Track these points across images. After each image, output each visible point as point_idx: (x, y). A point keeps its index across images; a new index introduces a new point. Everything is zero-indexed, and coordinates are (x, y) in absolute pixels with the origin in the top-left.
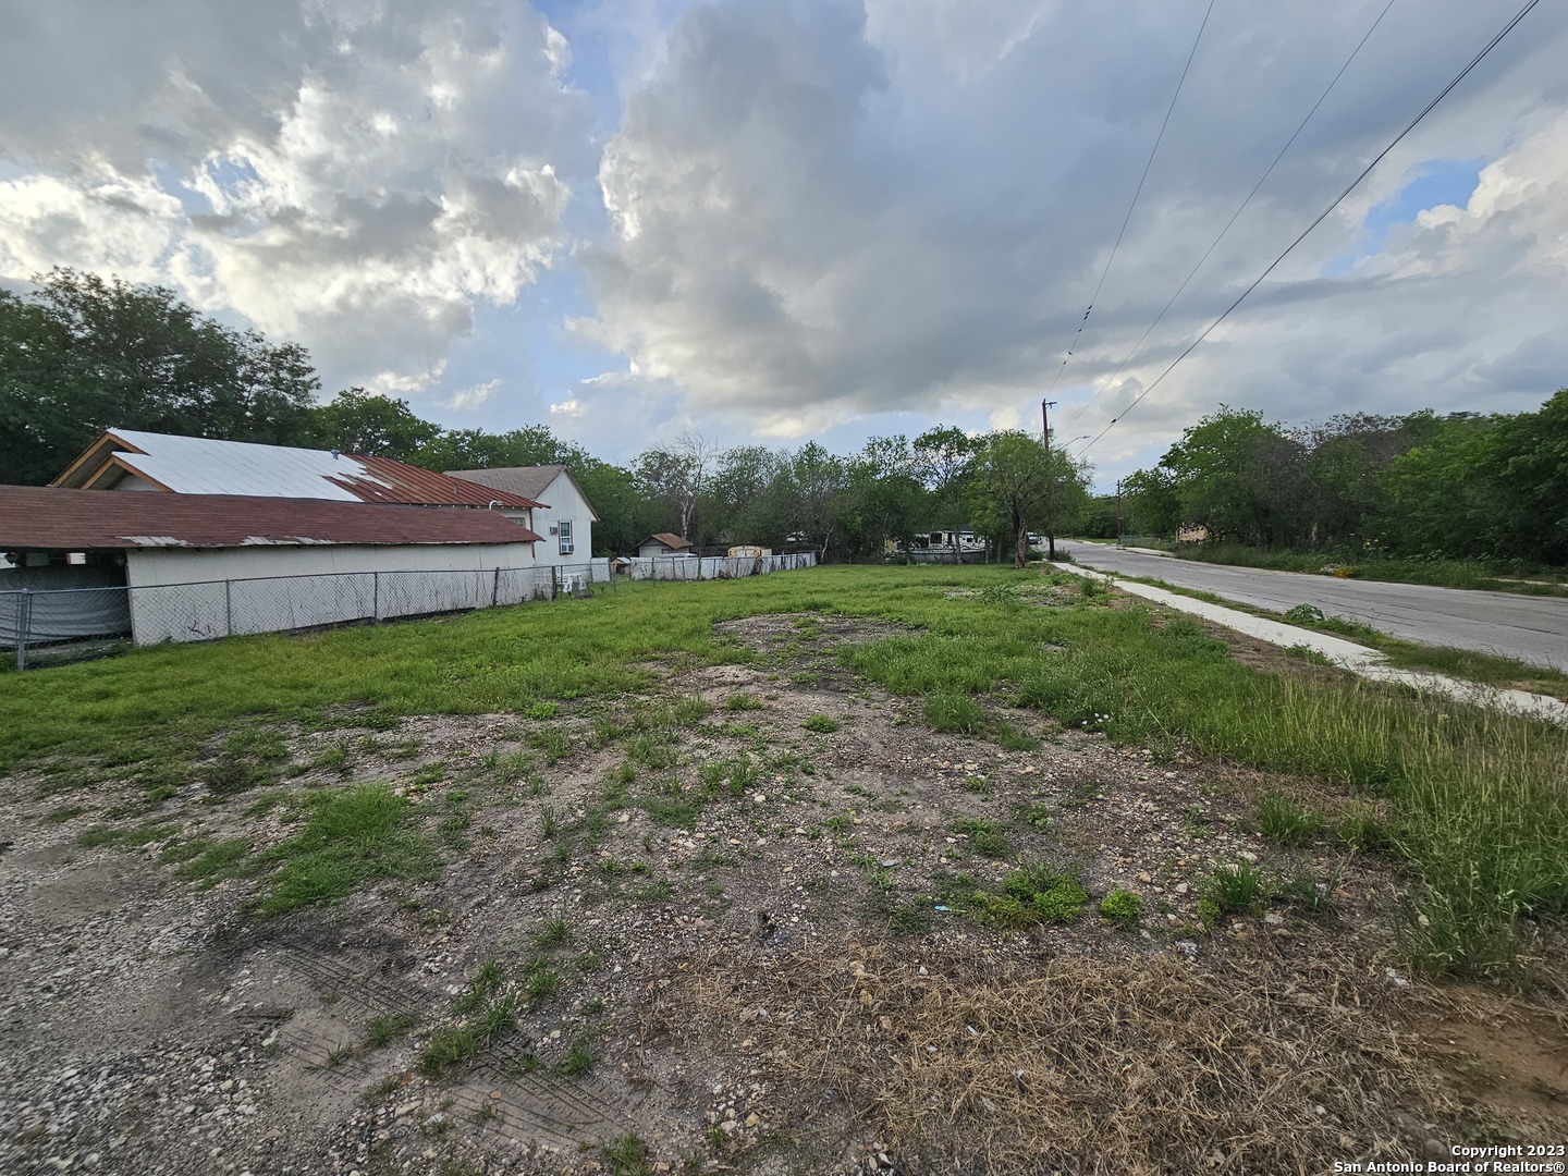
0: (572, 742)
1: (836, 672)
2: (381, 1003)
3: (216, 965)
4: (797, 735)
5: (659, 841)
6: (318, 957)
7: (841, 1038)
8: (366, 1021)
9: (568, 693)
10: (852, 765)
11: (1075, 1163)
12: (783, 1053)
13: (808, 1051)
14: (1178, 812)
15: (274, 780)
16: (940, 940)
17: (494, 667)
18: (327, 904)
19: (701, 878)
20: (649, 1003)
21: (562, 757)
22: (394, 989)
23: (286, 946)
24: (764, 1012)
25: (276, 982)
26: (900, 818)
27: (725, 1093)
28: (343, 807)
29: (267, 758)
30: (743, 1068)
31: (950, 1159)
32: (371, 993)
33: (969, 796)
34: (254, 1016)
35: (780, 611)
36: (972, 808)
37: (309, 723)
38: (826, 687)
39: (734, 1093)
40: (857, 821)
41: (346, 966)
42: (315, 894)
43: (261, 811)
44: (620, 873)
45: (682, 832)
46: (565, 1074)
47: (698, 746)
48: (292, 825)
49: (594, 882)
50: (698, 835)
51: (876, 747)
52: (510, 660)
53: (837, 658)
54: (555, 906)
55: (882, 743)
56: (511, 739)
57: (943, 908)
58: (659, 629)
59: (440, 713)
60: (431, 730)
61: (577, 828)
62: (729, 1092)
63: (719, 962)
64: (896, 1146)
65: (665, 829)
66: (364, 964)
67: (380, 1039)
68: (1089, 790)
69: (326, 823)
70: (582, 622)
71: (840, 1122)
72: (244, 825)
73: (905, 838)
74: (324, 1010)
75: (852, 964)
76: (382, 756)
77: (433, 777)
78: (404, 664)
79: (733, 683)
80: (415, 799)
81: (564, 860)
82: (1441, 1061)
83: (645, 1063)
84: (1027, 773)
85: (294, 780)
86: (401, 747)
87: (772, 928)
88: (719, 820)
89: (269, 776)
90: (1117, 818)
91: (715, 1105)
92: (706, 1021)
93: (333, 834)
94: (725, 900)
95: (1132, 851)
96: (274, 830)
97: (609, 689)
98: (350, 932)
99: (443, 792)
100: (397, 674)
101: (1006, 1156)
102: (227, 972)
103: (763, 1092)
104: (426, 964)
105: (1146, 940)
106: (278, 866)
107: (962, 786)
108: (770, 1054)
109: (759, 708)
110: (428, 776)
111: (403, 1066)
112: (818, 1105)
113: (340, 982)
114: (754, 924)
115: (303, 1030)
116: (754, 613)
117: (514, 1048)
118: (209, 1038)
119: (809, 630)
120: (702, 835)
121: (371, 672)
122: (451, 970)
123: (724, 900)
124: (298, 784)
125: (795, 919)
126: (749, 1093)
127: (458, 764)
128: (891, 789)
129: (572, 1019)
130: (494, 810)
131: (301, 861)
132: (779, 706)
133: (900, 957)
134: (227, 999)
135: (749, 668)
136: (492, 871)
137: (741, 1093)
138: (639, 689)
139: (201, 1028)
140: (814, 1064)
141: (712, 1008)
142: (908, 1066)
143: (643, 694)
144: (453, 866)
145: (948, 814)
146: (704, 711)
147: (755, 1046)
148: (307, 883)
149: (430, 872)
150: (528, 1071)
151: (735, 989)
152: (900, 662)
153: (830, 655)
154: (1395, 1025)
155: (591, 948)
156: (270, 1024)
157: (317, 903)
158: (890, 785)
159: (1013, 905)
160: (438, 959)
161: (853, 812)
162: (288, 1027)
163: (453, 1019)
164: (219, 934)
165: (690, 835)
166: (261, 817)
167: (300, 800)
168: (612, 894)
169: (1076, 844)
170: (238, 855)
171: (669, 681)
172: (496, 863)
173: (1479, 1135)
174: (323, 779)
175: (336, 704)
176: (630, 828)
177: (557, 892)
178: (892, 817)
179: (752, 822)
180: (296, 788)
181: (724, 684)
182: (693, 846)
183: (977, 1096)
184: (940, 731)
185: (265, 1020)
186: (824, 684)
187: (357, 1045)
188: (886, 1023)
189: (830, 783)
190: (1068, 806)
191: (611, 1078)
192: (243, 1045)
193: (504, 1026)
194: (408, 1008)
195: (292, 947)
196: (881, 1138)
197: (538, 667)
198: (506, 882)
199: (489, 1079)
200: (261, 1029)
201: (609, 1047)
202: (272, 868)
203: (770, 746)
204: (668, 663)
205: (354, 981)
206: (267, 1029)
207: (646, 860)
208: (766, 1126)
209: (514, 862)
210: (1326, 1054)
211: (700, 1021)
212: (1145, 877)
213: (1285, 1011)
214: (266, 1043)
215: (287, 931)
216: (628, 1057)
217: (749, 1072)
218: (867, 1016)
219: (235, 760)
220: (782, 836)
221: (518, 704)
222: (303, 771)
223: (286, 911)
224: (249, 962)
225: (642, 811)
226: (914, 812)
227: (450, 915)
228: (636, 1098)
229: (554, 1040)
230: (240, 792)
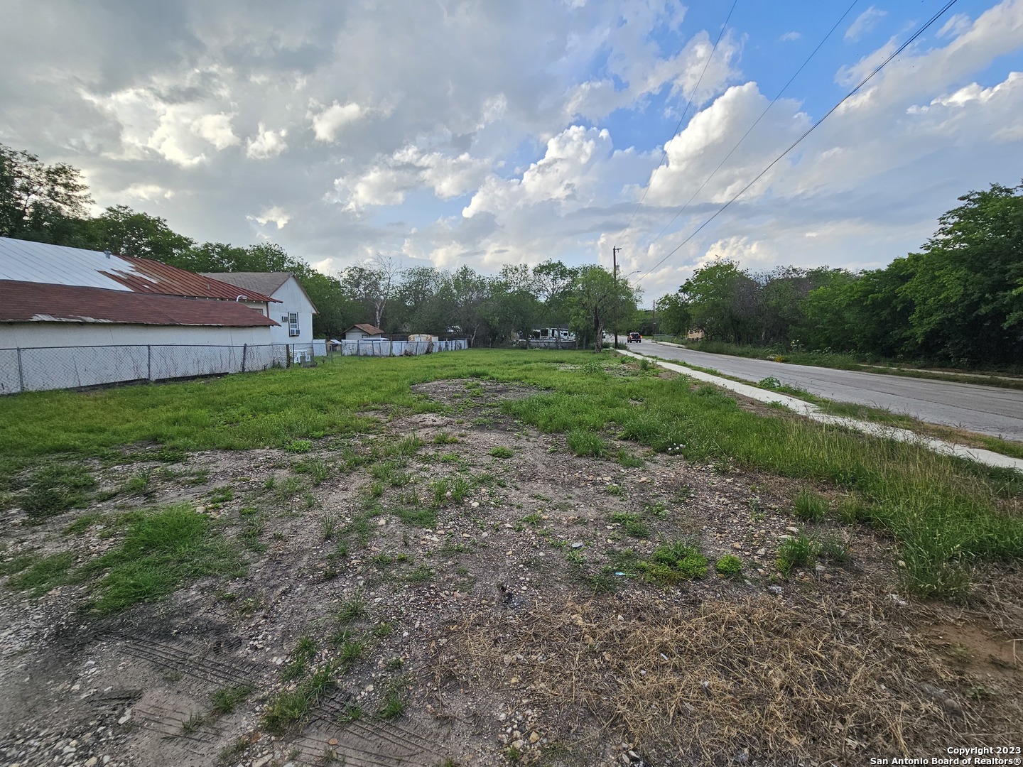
0: (329, 469)
1: (501, 418)
2: (219, 677)
3: (61, 659)
4: (487, 460)
5: (413, 538)
6: (155, 644)
7: (579, 670)
8: (210, 694)
9: (316, 434)
10: (529, 480)
11: (755, 741)
12: (542, 685)
13: (560, 682)
14: (742, 503)
15: (87, 504)
16: (626, 595)
17: (254, 415)
18: (155, 601)
19: (450, 563)
20: (435, 657)
21: (324, 480)
22: (227, 664)
23: (124, 637)
24: (521, 657)
25: (121, 668)
26: (572, 515)
27: (509, 719)
28: (153, 524)
29: (77, 487)
30: (516, 698)
31: (675, 749)
32: (208, 670)
33: (611, 497)
34: (105, 699)
35: (454, 377)
36: (615, 506)
37: (109, 459)
38: (496, 428)
39: (515, 718)
40: (544, 517)
41: (181, 649)
42: (140, 595)
43: (80, 528)
44: (389, 563)
45: (427, 530)
46: (384, 718)
47: (421, 469)
48: (111, 540)
49: (371, 570)
50: (439, 532)
51: (541, 467)
52: (266, 410)
53: (501, 408)
54: (345, 590)
55: (544, 464)
56: (280, 467)
57: (621, 574)
58: (373, 389)
59: (218, 449)
60: (214, 462)
61: (348, 531)
62: (511, 718)
63: (479, 623)
64: (638, 744)
65: (415, 529)
66: (198, 648)
67: (224, 707)
68: (685, 492)
69: (142, 536)
70: (315, 384)
71: (595, 732)
72: (66, 541)
73: (580, 527)
74: (169, 688)
75: (573, 617)
76: (179, 483)
77: (224, 497)
78: (182, 413)
79: (433, 426)
80: (213, 514)
81: (344, 556)
82: (937, 649)
83: (445, 703)
84: (643, 482)
85: (104, 504)
86: (193, 475)
87: (510, 595)
88: (451, 521)
89: (81, 501)
90: (707, 509)
91: (503, 729)
92: (481, 667)
93: (150, 545)
94: (472, 578)
95: (723, 529)
96: (95, 544)
97: (347, 430)
98: (179, 622)
99: (236, 508)
100: (175, 422)
101: (711, 741)
102: (73, 664)
103: (536, 715)
104: (251, 643)
105: (749, 586)
106: (104, 573)
107: (605, 491)
108: (533, 687)
109: (456, 442)
110: (220, 496)
111: (249, 727)
112: (577, 720)
113: (179, 663)
114: (496, 594)
115: (153, 707)
116: (436, 379)
117: (338, 703)
118: (65, 723)
119: (477, 390)
120: (442, 532)
121: (155, 419)
122: (272, 646)
123: (470, 578)
124: (109, 507)
125: (525, 588)
126: (525, 717)
127: (243, 487)
128: (560, 494)
129: (380, 675)
130: (279, 520)
131: (126, 568)
132: (469, 441)
133: (603, 609)
134: (77, 687)
135: (442, 415)
136: (289, 567)
137: (520, 717)
138: (368, 430)
139: (56, 715)
140: (567, 690)
141: (483, 657)
142: (631, 686)
143: (371, 434)
144: (256, 565)
145: (600, 510)
146: (419, 445)
147: (521, 682)
148: (134, 586)
149: (237, 571)
150: (354, 719)
151: (496, 641)
152: (544, 411)
153: (494, 407)
154: (906, 629)
155: (382, 620)
156: (122, 704)
157: (146, 600)
158: (558, 492)
159: (665, 569)
160: (260, 637)
161: (539, 511)
162: (139, 705)
163: (283, 684)
164: (58, 633)
165: (434, 533)
166: (80, 534)
167: (114, 520)
168: (388, 578)
169: (689, 527)
170: (65, 566)
171: (388, 424)
172: (290, 560)
173: (973, 694)
174: (131, 503)
175: (129, 444)
176: (389, 529)
177: (343, 579)
178: (566, 514)
179: (474, 521)
180: (107, 510)
181: (427, 426)
182: (438, 540)
183: (681, 702)
184: (580, 456)
185: (117, 702)
186: (496, 426)
187: (205, 714)
188: (607, 656)
189: (518, 492)
190: (675, 503)
191: (421, 717)
192: (100, 725)
193: (327, 686)
194: (243, 679)
195: (129, 638)
196: (626, 739)
197: (291, 415)
198: (303, 574)
199: (324, 729)
200: (114, 709)
201: (414, 693)
202: (99, 575)
203: (471, 468)
204: (386, 412)
205: (191, 661)
206: (120, 708)
207: (406, 553)
208: (545, 741)
209: (305, 558)
210: (874, 651)
211: (477, 668)
212: (737, 545)
213: (845, 625)
214: (122, 721)
215: (122, 625)
216: (430, 700)
217: (521, 701)
218: (594, 654)
219: (47, 489)
220: (497, 530)
221: (279, 441)
222: (112, 496)
223: (118, 610)
224: (92, 654)
225: (394, 517)
226: (580, 509)
227: (262, 602)
228: (444, 731)
229: (369, 693)
230: (57, 515)
